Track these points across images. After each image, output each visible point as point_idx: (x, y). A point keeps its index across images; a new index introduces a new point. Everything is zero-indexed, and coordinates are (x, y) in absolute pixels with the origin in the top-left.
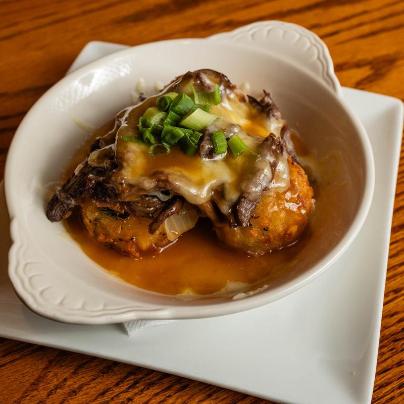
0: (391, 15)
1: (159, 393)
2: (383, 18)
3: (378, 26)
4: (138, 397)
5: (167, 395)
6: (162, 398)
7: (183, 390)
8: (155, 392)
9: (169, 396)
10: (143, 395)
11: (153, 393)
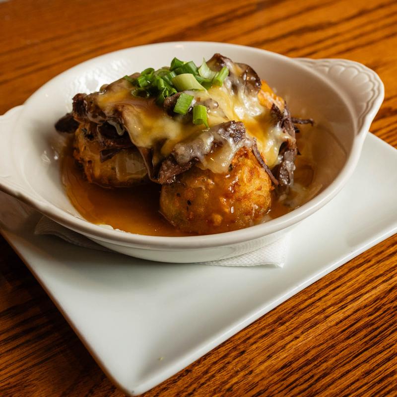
0: (361, 35)
1: (217, 361)
2: (355, 38)
3: (352, 44)
4: (196, 368)
5: (226, 362)
6: (222, 365)
7: (241, 355)
8: (212, 362)
9: (228, 363)
10: (200, 366)
11: (210, 362)
